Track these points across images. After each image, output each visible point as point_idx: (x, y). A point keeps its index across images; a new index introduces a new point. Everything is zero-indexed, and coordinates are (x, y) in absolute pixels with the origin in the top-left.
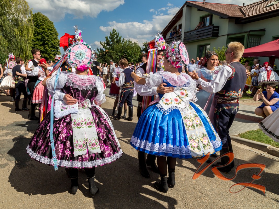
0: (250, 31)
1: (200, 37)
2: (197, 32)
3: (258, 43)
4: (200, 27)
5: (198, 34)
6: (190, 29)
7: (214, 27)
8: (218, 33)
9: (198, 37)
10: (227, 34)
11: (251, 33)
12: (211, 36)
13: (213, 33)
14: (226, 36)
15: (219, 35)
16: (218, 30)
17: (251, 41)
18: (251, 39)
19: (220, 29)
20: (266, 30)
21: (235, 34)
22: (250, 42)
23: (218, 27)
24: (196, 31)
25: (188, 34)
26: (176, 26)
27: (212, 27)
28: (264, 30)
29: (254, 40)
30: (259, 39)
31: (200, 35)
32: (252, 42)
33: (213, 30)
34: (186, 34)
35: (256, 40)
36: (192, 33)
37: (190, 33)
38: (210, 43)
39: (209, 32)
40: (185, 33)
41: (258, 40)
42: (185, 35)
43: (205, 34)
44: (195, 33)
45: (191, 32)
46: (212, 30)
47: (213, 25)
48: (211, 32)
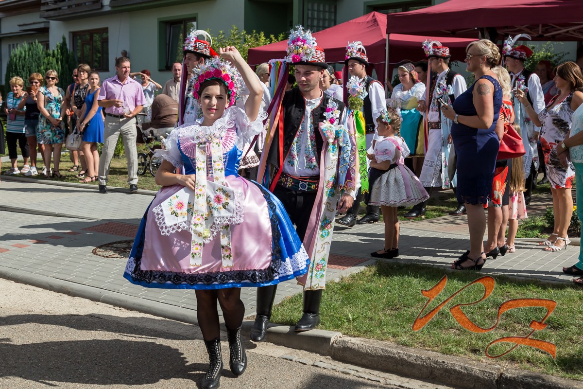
3: (330, 20)
17: (312, 14)
22: (308, 18)
30: (333, 10)
32: (316, 15)
35: (324, 11)
38: (197, 14)
41: (330, 12)
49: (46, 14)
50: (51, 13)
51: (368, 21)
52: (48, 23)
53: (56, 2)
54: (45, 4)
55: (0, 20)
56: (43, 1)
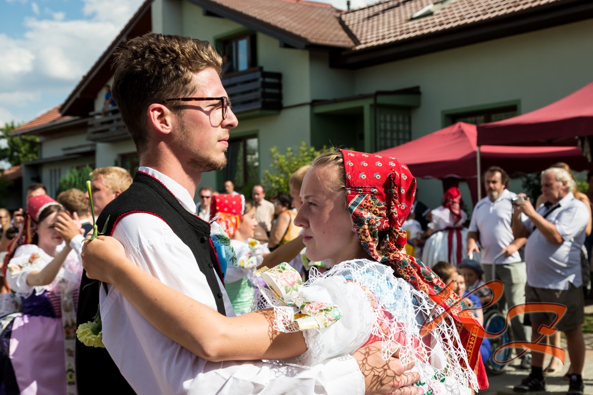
0: (379, 93)
3: (404, 132)
7: (265, 75)
8: (280, 97)
10: (308, 99)
11: (381, 100)
12: (258, 105)
13: (264, 95)
14: (307, 110)
15: (286, 102)
16: (279, 86)
17: (385, 126)
18: (382, 118)
19: (285, 82)
20: (422, 90)
21: (335, 101)
22: (381, 130)
23: (279, 76)
27: (258, 74)
28: (415, 91)
29: (392, 122)
30: (407, 120)
32: (389, 127)
33: (265, 85)
35: (398, 123)
38: (258, 131)
39: (250, 91)
41: (404, 123)
46: (258, 84)
47: (261, 69)
48: (258, 94)
49: (94, 136)
50: (99, 135)
51: (454, 134)
52: (94, 145)
53: (103, 123)
54: (92, 126)
55: (40, 144)
56: (90, 123)
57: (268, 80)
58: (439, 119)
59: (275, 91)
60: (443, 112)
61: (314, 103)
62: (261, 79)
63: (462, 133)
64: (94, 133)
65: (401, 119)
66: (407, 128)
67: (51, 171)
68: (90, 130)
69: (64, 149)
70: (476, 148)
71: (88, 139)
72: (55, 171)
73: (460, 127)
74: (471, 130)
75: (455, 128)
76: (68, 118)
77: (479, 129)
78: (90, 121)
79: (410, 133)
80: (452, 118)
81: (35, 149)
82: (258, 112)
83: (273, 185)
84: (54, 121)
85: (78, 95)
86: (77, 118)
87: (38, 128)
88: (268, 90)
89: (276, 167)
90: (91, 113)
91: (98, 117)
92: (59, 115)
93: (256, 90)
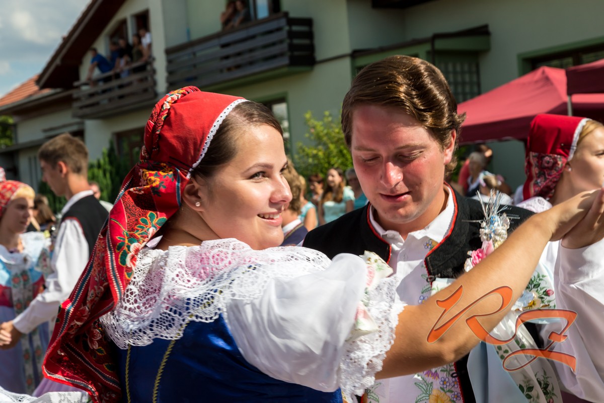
0: (437, 36)
1: (238, 67)
2: (224, 46)
3: (471, 84)
4: (233, 27)
5: (227, 57)
6: (189, 33)
7: (292, 22)
8: (311, 48)
9: (229, 69)
10: (347, 50)
11: (440, 45)
12: (285, 61)
13: (292, 47)
14: (346, 64)
15: (320, 55)
16: (310, 35)
19: (316, 29)
20: (491, 29)
23: (308, 22)
24: (216, 42)
25: (184, 56)
26: (124, 22)
27: (283, 22)
28: (483, 31)
29: (455, 73)
30: (474, 69)
31: (239, 60)
33: (291, 35)
34: (173, 56)
35: (463, 73)
36: (203, 52)
37: (189, 51)
38: (286, 93)
39: (274, 44)
40: (169, 52)
41: (470, 72)
42: (170, 62)
43: (258, 54)
44: (214, 49)
45: (196, 48)
46: (283, 34)
47: (286, 14)
48: (285, 46)
49: (81, 112)
50: (87, 111)
51: (537, 82)
52: (82, 123)
53: (92, 95)
54: (78, 99)
55: (15, 126)
56: (75, 96)
57: (295, 28)
58: (514, 65)
59: (305, 42)
60: (519, 56)
61: (355, 55)
62: (287, 28)
63: (547, 79)
64: (81, 108)
65: (466, 68)
66: (475, 79)
67: (30, 159)
68: (76, 105)
69: (45, 131)
70: (567, 99)
71: (74, 116)
72: (35, 158)
73: (543, 72)
74: (558, 76)
75: (538, 74)
76: (47, 92)
77: (568, 74)
78: (75, 93)
79: (479, 84)
80: (532, 63)
81: (8, 133)
82: (285, 70)
83: (310, 160)
84: (31, 96)
85: (58, 61)
86: (58, 90)
87: (11, 106)
88: (296, 41)
89: (312, 138)
90: (76, 84)
91: (84, 88)
92: (36, 88)
93: (281, 42)
